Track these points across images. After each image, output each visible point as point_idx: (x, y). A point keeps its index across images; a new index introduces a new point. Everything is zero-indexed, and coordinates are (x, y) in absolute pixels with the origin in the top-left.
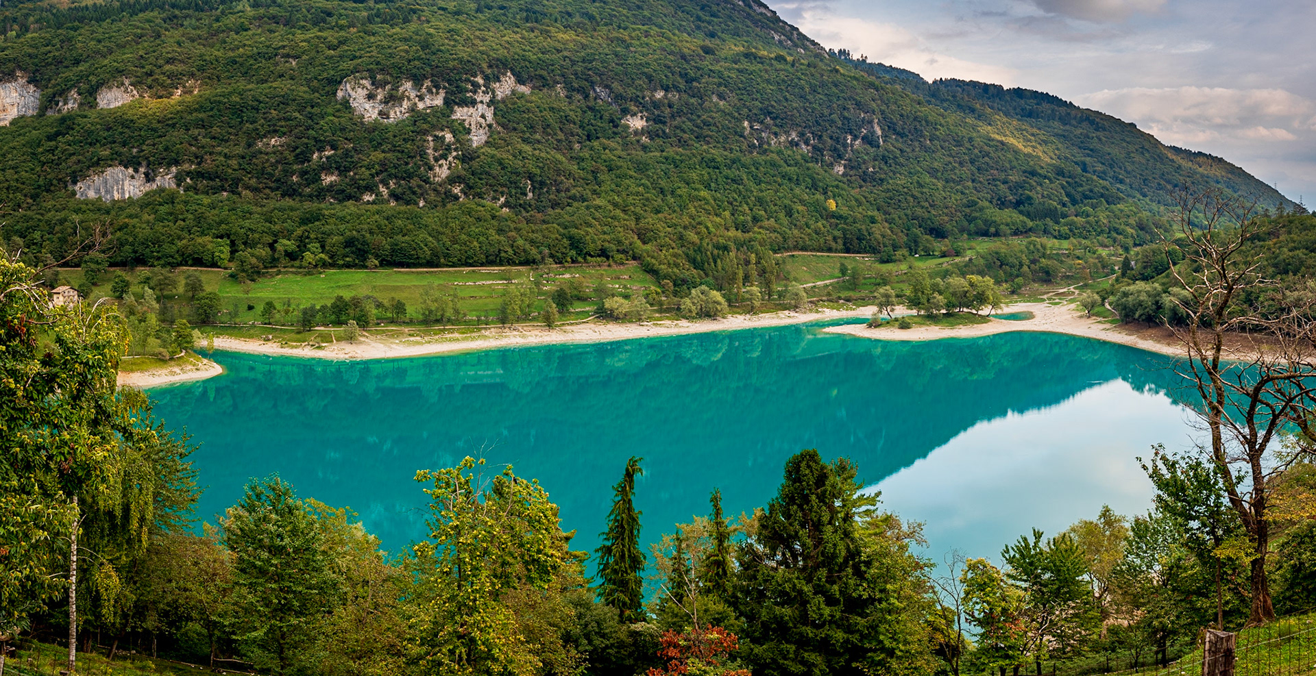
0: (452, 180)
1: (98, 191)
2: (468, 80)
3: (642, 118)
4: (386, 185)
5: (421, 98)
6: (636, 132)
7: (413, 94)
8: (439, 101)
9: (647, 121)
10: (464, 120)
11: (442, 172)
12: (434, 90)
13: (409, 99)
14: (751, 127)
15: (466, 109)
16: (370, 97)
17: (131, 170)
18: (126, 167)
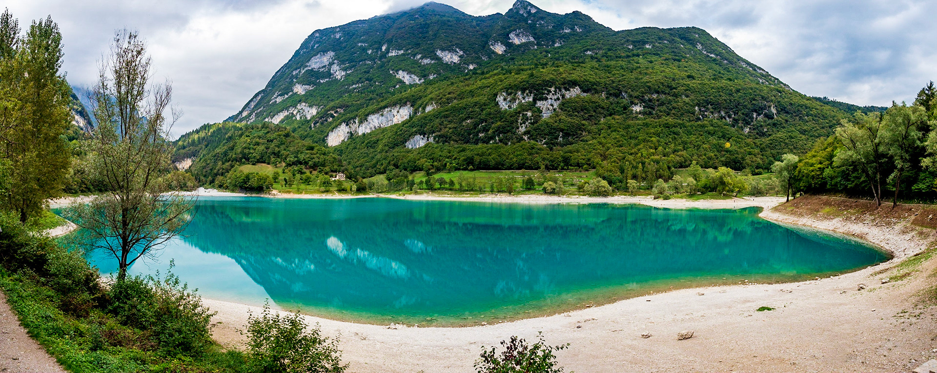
0: (525, 133)
1: (412, 146)
2: (546, 89)
3: (640, 106)
4: (499, 136)
5: (524, 98)
6: (636, 112)
7: (520, 97)
8: (531, 99)
9: (644, 108)
10: (540, 107)
11: (522, 129)
12: (529, 94)
13: (519, 99)
14: (700, 110)
15: (541, 102)
16: (505, 99)
17: (422, 136)
18: (421, 135)
